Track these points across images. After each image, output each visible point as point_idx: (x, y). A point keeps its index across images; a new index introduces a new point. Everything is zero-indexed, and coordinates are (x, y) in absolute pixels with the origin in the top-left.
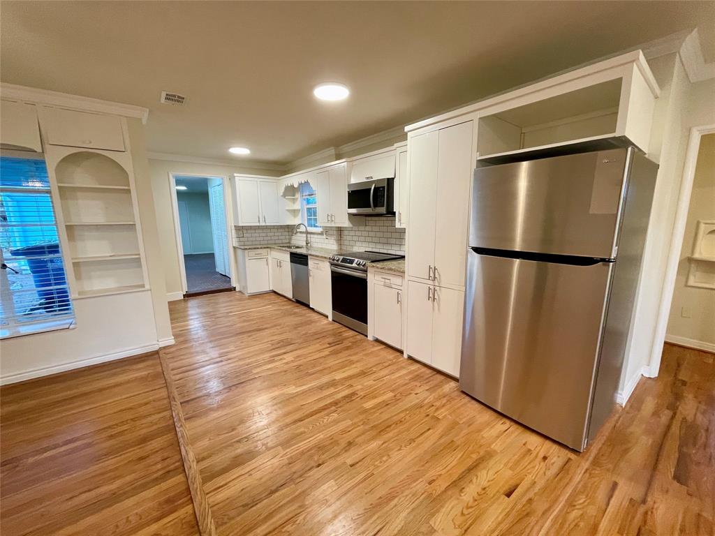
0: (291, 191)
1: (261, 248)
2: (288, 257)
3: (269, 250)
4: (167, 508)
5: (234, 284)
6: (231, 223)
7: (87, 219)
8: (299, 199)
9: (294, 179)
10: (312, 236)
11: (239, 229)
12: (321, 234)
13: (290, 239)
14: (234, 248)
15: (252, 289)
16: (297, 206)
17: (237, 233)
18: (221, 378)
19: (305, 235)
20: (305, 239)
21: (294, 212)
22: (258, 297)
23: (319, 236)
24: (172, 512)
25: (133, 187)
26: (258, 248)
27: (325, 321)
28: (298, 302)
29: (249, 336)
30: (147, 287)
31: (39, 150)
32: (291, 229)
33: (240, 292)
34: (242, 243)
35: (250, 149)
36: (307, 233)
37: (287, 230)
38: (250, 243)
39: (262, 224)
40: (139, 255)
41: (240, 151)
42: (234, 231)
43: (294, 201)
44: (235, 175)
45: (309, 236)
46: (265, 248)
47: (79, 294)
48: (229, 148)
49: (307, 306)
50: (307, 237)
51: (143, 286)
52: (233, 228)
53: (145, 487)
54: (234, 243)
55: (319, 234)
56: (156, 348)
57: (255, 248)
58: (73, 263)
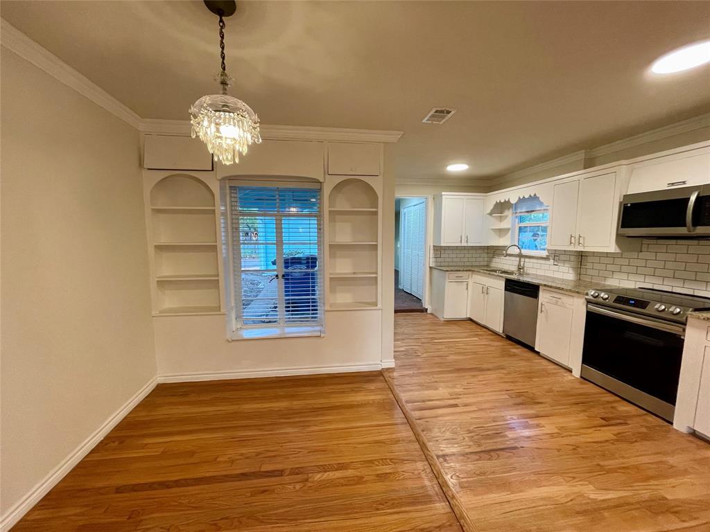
0: (501, 207)
1: (463, 271)
2: (502, 284)
3: (470, 273)
5: (426, 305)
6: (431, 243)
8: (510, 216)
9: (511, 194)
10: (527, 260)
11: (438, 250)
12: (547, 258)
13: (491, 261)
14: (431, 268)
15: (448, 314)
16: (505, 224)
17: (435, 254)
18: (470, 432)
19: (518, 259)
20: (517, 263)
21: (501, 232)
22: (455, 324)
23: (543, 262)
25: (380, 210)
26: (460, 271)
27: (568, 377)
28: (509, 338)
29: (474, 376)
30: (379, 306)
31: (322, 180)
32: (494, 251)
33: (432, 314)
34: (439, 264)
35: (468, 164)
36: (520, 256)
37: (486, 251)
38: (447, 264)
39: (464, 244)
40: (377, 274)
41: (458, 168)
42: (432, 251)
43: (501, 219)
44: (443, 193)
45: (522, 260)
46: (466, 271)
47: (331, 306)
48: (447, 166)
49: (532, 349)
50: (520, 262)
51: (377, 304)
52: (432, 248)
54: (431, 263)
55: (542, 258)
56: (379, 368)
57: (457, 271)
58: (330, 278)
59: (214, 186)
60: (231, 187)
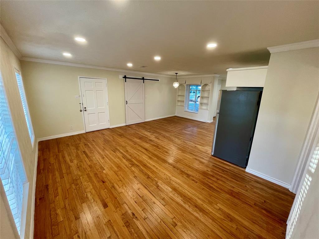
25: (211, 90)
40: (209, 103)
51: (208, 109)
59: (185, 86)
60: (189, 86)
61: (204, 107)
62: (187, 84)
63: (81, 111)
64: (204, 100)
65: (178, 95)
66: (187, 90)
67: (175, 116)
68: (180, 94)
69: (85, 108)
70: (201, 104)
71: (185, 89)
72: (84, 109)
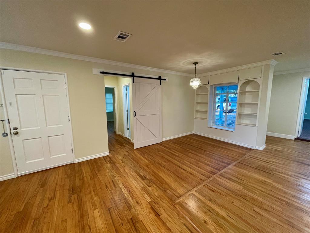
4: (211, 172)
7: (247, 101)
24: (210, 173)
25: (260, 90)
30: (257, 126)
31: (237, 83)
40: (257, 114)
51: (256, 125)
53: (212, 167)
56: (254, 148)
58: (238, 114)
59: (209, 88)
60: (215, 87)
61: (246, 121)
62: (210, 84)
63: (5, 135)
64: (245, 108)
65: (196, 103)
66: (211, 94)
67: (193, 135)
68: (199, 101)
69: (15, 129)
70: (240, 115)
71: (209, 93)
72: (13, 131)
